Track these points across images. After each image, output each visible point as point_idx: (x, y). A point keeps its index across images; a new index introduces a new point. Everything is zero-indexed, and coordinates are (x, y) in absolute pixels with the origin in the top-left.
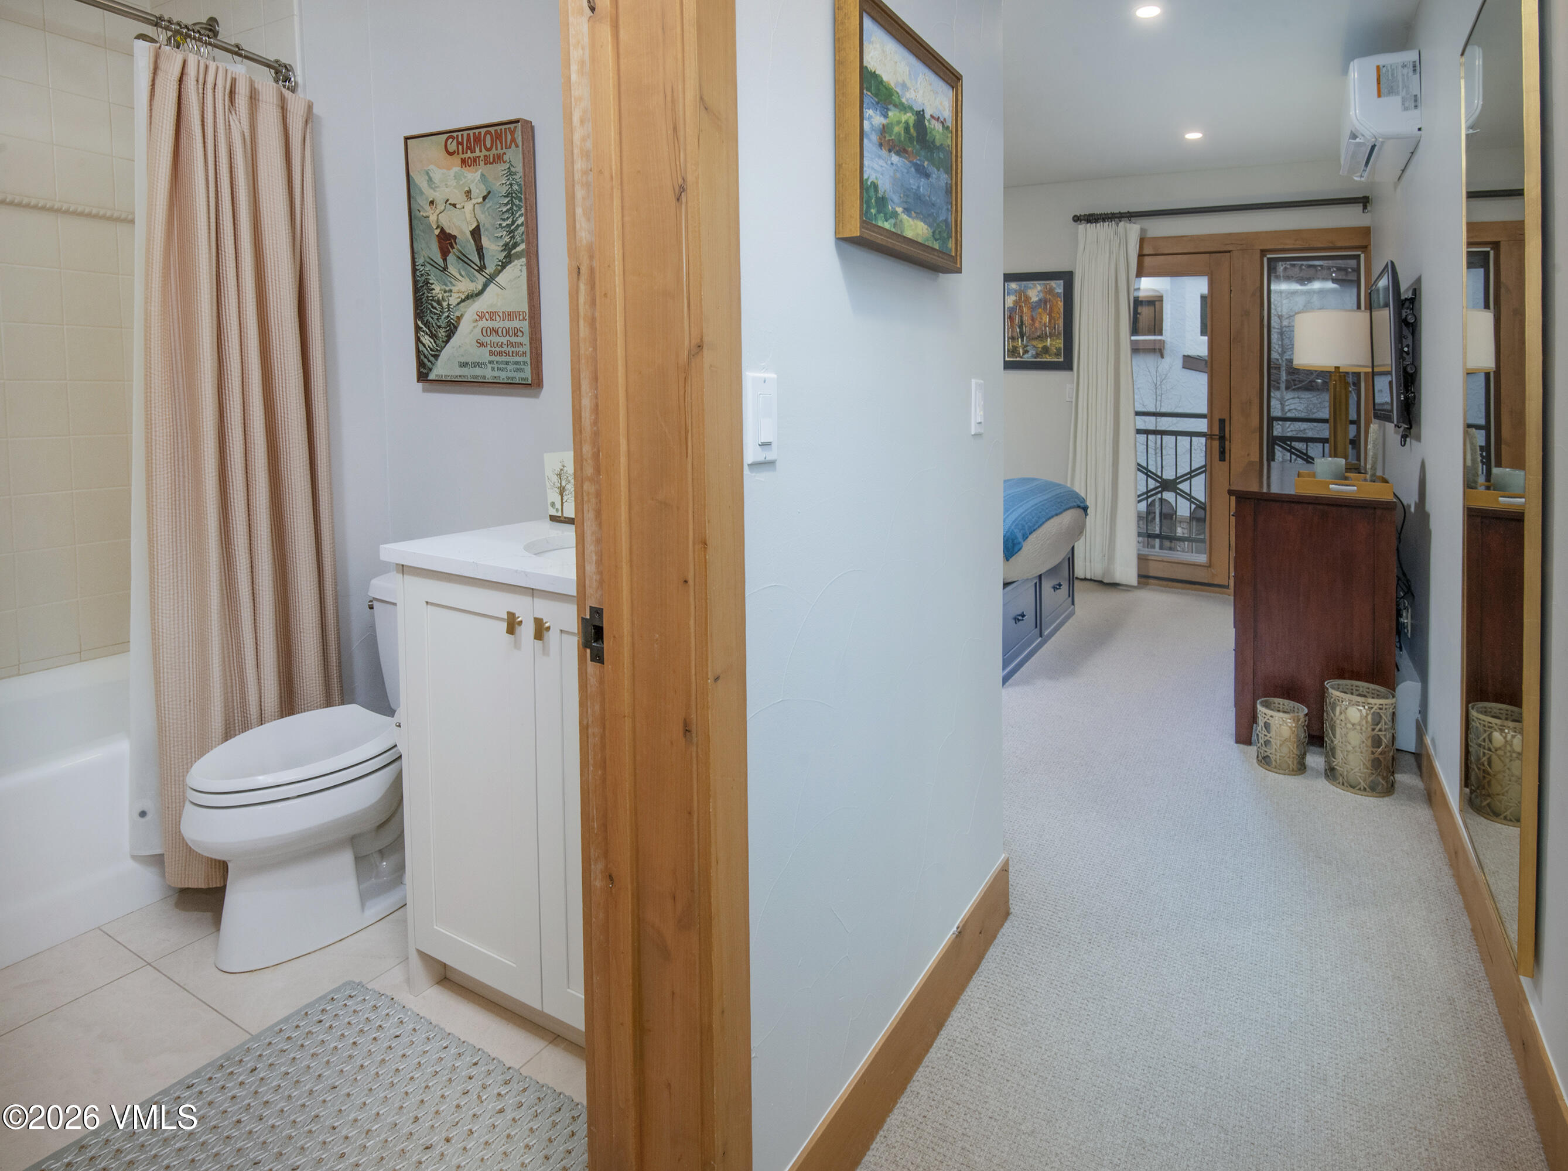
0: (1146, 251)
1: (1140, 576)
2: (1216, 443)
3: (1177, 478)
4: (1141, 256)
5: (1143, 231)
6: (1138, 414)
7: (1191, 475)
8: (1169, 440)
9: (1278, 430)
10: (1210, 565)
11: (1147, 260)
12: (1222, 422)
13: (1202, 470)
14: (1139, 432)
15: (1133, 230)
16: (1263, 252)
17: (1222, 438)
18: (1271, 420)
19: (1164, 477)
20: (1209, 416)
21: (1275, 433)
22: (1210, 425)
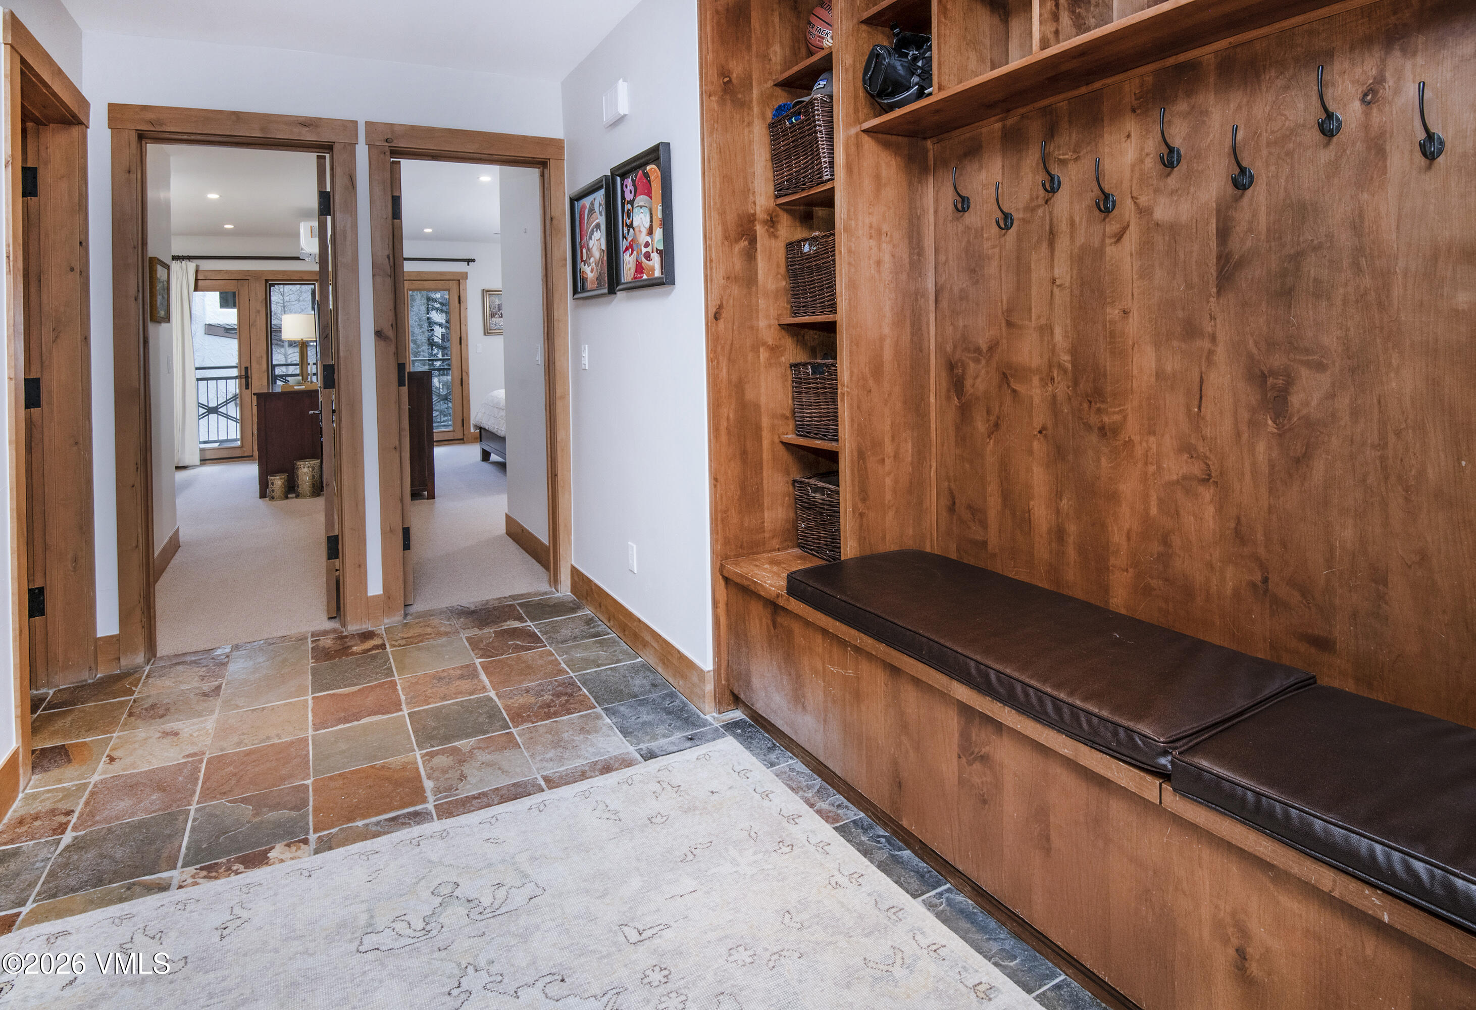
0: (199, 278)
1: (201, 460)
2: (244, 381)
3: (218, 405)
4: (197, 280)
5: (197, 266)
6: (197, 369)
7: (227, 403)
8: (212, 383)
9: (278, 371)
10: (242, 446)
11: (200, 283)
12: (246, 368)
13: (235, 398)
14: (198, 380)
15: (191, 266)
16: (267, 281)
17: (247, 377)
18: (274, 367)
19: (210, 406)
20: (239, 366)
21: (276, 373)
22: (240, 371)
